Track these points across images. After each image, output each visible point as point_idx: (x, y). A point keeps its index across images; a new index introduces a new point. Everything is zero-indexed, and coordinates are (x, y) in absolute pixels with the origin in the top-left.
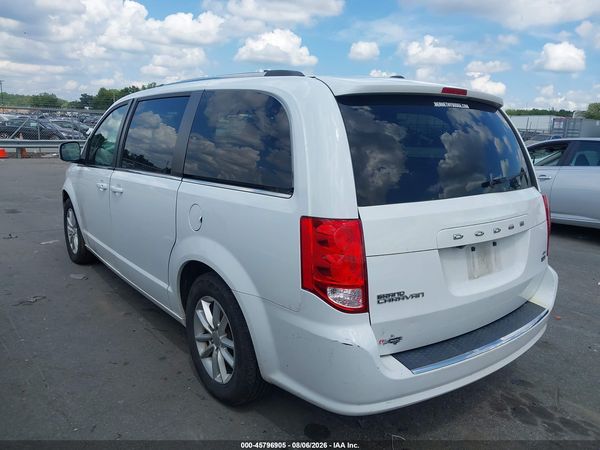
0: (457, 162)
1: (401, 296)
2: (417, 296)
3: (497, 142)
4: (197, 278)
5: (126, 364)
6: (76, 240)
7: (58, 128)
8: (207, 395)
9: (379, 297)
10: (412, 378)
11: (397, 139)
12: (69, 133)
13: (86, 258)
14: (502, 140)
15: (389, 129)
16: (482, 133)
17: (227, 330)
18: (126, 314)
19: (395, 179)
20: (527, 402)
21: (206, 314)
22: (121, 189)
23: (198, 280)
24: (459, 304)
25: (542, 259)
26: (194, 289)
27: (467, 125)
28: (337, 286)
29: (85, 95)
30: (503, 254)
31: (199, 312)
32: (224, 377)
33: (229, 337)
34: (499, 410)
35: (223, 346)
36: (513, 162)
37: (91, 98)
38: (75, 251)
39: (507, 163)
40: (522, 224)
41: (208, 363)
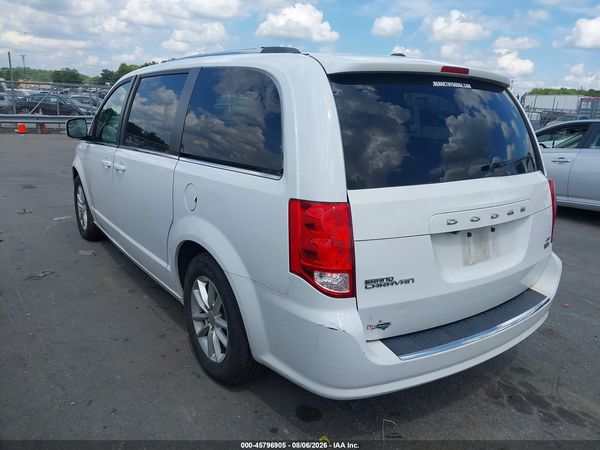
0: (461, 146)
1: (390, 281)
2: (407, 282)
3: (504, 126)
4: (193, 258)
5: (126, 340)
6: (85, 217)
7: (77, 103)
8: (203, 374)
9: (367, 282)
10: (400, 365)
11: (400, 121)
12: (88, 109)
13: (95, 234)
14: (510, 125)
15: (393, 111)
16: (489, 118)
17: (221, 311)
18: (131, 291)
19: (396, 162)
20: (525, 391)
21: (202, 293)
22: (123, 167)
23: (194, 260)
24: (453, 290)
25: (546, 246)
26: (191, 269)
27: (473, 108)
28: (324, 270)
29: (105, 71)
30: (502, 240)
31: (196, 292)
32: (218, 356)
33: (223, 318)
34: (494, 397)
35: (218, 326)
36: (519, 146)
37: (111, 73)
38: (85, 228)
39: (513, 147)
40: (523, 210)
41: (204, 342)
